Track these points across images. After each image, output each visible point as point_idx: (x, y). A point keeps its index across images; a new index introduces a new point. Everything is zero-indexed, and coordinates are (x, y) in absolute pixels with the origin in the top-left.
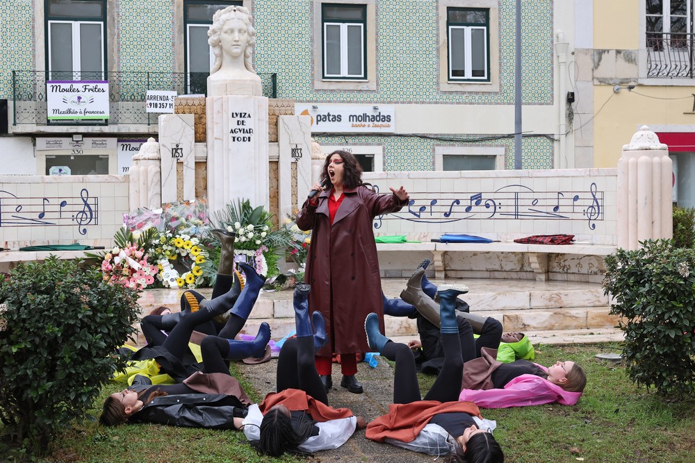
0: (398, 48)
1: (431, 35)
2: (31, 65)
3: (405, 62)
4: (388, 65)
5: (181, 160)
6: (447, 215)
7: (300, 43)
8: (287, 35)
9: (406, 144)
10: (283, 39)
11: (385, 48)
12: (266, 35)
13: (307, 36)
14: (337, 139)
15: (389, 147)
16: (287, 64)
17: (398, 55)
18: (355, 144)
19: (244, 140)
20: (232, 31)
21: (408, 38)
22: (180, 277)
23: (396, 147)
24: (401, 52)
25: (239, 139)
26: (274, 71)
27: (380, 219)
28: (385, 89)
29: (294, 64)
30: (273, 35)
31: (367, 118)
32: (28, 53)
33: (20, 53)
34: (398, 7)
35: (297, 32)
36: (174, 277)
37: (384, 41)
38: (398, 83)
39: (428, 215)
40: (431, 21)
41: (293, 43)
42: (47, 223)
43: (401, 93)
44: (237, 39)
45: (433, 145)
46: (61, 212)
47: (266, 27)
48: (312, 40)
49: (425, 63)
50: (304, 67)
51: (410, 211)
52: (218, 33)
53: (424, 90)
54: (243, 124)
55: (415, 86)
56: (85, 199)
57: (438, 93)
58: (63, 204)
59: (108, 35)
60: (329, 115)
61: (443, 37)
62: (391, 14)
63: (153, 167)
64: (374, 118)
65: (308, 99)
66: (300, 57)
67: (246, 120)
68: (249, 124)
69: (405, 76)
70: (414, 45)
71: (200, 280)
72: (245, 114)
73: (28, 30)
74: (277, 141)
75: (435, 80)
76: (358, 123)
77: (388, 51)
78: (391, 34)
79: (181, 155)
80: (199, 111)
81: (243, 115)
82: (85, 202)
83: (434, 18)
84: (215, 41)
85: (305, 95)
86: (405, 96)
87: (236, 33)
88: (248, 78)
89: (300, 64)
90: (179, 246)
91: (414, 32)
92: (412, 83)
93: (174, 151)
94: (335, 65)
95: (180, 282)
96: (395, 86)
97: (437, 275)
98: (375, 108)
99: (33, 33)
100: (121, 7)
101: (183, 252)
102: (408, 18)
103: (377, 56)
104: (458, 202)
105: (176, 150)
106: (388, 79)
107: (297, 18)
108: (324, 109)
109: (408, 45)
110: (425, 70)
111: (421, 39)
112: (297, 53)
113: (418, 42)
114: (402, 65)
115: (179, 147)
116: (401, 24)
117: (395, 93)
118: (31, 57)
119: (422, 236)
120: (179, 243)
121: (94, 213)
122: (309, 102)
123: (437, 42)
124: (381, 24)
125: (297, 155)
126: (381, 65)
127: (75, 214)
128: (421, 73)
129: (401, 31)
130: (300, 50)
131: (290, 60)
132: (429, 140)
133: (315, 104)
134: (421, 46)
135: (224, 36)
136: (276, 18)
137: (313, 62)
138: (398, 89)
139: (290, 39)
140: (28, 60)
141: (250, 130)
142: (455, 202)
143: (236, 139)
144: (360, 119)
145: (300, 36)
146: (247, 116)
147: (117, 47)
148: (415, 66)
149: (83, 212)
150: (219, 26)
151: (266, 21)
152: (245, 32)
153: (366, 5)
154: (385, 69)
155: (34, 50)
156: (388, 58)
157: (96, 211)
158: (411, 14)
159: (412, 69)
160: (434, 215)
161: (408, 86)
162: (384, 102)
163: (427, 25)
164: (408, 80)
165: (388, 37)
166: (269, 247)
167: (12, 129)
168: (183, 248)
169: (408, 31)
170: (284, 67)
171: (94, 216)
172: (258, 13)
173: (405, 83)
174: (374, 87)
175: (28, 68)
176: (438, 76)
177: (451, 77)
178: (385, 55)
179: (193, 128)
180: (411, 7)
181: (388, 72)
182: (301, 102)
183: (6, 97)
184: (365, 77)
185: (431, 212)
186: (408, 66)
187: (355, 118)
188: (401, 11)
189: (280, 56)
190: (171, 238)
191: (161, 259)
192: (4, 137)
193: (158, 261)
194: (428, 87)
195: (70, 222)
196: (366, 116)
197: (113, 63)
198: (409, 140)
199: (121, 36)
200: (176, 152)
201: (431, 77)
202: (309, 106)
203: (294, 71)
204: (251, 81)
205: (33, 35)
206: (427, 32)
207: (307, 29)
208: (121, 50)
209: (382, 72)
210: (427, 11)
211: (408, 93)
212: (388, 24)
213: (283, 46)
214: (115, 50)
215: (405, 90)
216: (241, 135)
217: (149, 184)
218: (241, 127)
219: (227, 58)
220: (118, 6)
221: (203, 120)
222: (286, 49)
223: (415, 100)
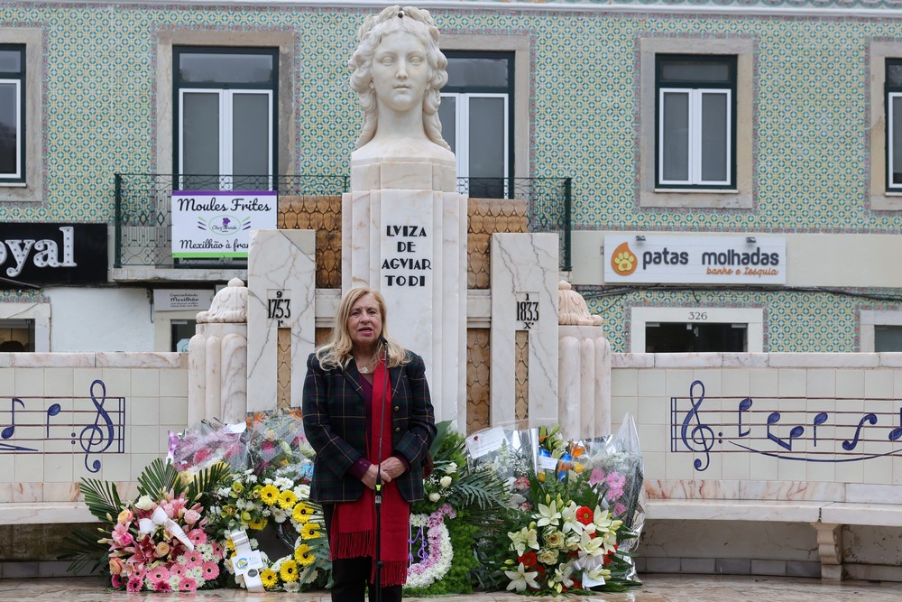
0: (794, 133)
1: (854, 109)
2: (149, 164)
3: (806, 158)
4: (775, 164)
5: (287, 323)
6: (848, 445)
7: (616, 124)
8: (592, 112)
9: (806, 305)
10: (585, 117)
11: (770, 132)
12: (554, 110)
13: (629, 112)
14: (679, 295)
15: (775, 311)
16: (592, 161)
17: (793, 145)
18: (713, 305)
19: (411, 284)
20: (393, 57)
21: (812, 115)
22: (270, 566)
23: (787, 311)
24: (800, 139)
25: (402, 281)
26: (567, 174)
27: (707, 451)
28: (769, 207)
29: (604, 161)
30: (567, 111)
31: (736, 258)
32: (144, 144)
33: (131, 144)
34: (794, 59)
35: (610, 105)
36: (256, 567)
37: (769, 120)
38: (794, 195)
39: (809, 446)
40: (855, 84)
41: (603, 124)
42: (18, 448)
43: (799, 213)
44: (403, 73)
45: (857, 307)
46: (48, 425)
47: (555, 97)
48: (637, 119)
49: (843, 158)
50: (622, 168)
51: (770, 436)
52: (367, 63)
53: (842, 208)
54: (409, 250)
55: (824, 202)
56: (99, 401)
57: (866, 213)
58: (53, 410)
59: (280, 114)
60: (666, 252)
61: (877, 112)
62: (782, 71)
63: (231, 338)
64: (747, 259)
65: (629, 223)
66: (616, 149)
67: (417, 241)
68: (422, 249)
69: (806, 183)
70: (824, 128)
71: (309, 574)
72: (415, 228)
73: (144, 106)
74: (488, 286)
75: (861, 190)
76: (719, 267)
77: (776, 139)
78: (782, 108)
79: (286, 313)
80: (328, 224)
81: (410, 230)
82: (99, 407)
83: (862, 78)
84: (362, 79)
85: (623, 218)
86: (805, 220)
87: (402, 62)
88: (427, 155)
89: (616, 161)
90: (270, 501)
91: (824, 103)
92: (818, 195)
93: (273, 305)
94: (678, 164)
95: (270, 578)
96: (787, 201)
97: (824, 572)
98: (750, 241)
99: (154, 109)
100: (302, 65)
101: (278, 514)
102: (812, 78)
103: (755, 146)
104: (872, 418)
105: (278, 302)
106: (776, 188)
107: (610, 81)
108: (656, 242)
109: (812, 128)
110: (843, 172)
111: (836, 116)
112: (610, 143)
113: (830, 122)
114: (800, 164)
115: (284, 297)
116: (800, 90)
117: (787, 213)
118: (149, 150)
119: (795, 489)
120: (269, 495)
121: (116, 429)
122: (630, 228)
123: (867, 121)
124: (763, 89)
125: (528, 315)
126: (763, 163)
127: (78, 431)
128: (836, 177)
129: (800, 103)
130: (616, 136)
131: (598, 155)
132: (848, 299)
133: (641, 233)
134: (836, 128)
135: (380, 69)
136: (573, 80)
137: (638, 158)
138: (794, 207)
139: (597, 118)
140: (144, 157)
141: (424, 261)
142: (865, 418)
143: (394, 280)
144: (722, 259)
145: (616, 112)
146: (418, 232)
147: (294, 133)
148: (824, 165)
149: (95, 426)
150: (369, 48)
151: (555, 85)
152: (421, 60)
153: (735, 57)
154: (769, 170)
155: (154, 139)
156: (775, 151)
157: (122, 426)
158: (818, 72)
159: (818, 171)
160: (821, 446)
161: (812, 201)
162: (767, 230)
163: (849, 91)
164: (812, 189)
165: (775, 114)
166: (456, 508)
167: (114, 274)
168: (278, 506)
169: (812, 102)
170: (586, 167)
171: (116, 436)
172: (542, 73)
173: (806, 195)
174: (749, 203)
175: (144, 170)
176: (867, 184)
177: (892, 185)
178: (770, 145)
179: (313, 257)
180: (819, 59)
181: (775, 176)
182: (616, 228)
183: (105, 219)
184: (734, 185)
185: (815, 439)
186: (812, 164)
187: (712, 257)
188: (800, 65)
189: (579, 148)
190: (254, 485)
191: (232, 529)
192: (101, 287)
193: (226, 532)
194: (848, 202)
195: (68, 446)
196: (734, 255)
197: (288, 161)
198: (812, 297)
199: (302, 113)
200: (277, 306)
201: (855, 184)
202: (629, 238)
203: (604, 174)
204: (432, 160)
205: (154, 114)
206: (849, 104)
207: (628, 99)
208: (302, 139)
209: (763, 176)
210: (849, 66)
211: (811, 214)
212: (776, 89)
213: (585, 130)
214: (292, 138)
215: (805, 207)
216: (405, 272)
217: (224, 372)
218: (405, 255)
219: (385, 115)
220: (297, 63)
221: (334, 242)
222: (591, 136)
223: (824, 226)
